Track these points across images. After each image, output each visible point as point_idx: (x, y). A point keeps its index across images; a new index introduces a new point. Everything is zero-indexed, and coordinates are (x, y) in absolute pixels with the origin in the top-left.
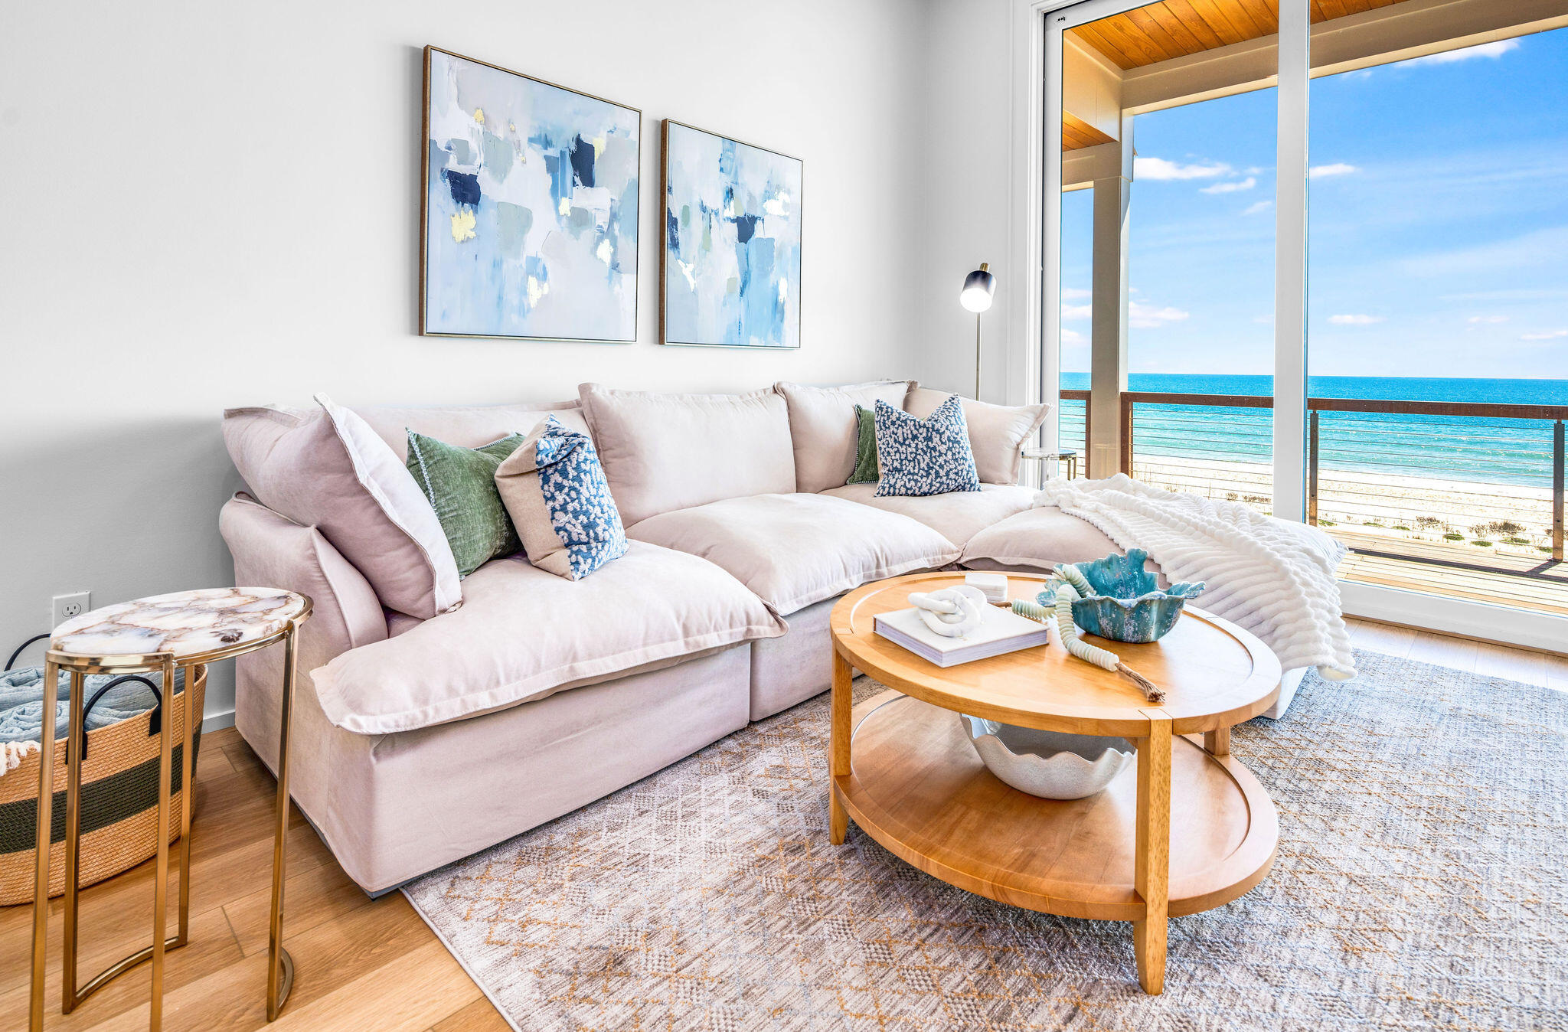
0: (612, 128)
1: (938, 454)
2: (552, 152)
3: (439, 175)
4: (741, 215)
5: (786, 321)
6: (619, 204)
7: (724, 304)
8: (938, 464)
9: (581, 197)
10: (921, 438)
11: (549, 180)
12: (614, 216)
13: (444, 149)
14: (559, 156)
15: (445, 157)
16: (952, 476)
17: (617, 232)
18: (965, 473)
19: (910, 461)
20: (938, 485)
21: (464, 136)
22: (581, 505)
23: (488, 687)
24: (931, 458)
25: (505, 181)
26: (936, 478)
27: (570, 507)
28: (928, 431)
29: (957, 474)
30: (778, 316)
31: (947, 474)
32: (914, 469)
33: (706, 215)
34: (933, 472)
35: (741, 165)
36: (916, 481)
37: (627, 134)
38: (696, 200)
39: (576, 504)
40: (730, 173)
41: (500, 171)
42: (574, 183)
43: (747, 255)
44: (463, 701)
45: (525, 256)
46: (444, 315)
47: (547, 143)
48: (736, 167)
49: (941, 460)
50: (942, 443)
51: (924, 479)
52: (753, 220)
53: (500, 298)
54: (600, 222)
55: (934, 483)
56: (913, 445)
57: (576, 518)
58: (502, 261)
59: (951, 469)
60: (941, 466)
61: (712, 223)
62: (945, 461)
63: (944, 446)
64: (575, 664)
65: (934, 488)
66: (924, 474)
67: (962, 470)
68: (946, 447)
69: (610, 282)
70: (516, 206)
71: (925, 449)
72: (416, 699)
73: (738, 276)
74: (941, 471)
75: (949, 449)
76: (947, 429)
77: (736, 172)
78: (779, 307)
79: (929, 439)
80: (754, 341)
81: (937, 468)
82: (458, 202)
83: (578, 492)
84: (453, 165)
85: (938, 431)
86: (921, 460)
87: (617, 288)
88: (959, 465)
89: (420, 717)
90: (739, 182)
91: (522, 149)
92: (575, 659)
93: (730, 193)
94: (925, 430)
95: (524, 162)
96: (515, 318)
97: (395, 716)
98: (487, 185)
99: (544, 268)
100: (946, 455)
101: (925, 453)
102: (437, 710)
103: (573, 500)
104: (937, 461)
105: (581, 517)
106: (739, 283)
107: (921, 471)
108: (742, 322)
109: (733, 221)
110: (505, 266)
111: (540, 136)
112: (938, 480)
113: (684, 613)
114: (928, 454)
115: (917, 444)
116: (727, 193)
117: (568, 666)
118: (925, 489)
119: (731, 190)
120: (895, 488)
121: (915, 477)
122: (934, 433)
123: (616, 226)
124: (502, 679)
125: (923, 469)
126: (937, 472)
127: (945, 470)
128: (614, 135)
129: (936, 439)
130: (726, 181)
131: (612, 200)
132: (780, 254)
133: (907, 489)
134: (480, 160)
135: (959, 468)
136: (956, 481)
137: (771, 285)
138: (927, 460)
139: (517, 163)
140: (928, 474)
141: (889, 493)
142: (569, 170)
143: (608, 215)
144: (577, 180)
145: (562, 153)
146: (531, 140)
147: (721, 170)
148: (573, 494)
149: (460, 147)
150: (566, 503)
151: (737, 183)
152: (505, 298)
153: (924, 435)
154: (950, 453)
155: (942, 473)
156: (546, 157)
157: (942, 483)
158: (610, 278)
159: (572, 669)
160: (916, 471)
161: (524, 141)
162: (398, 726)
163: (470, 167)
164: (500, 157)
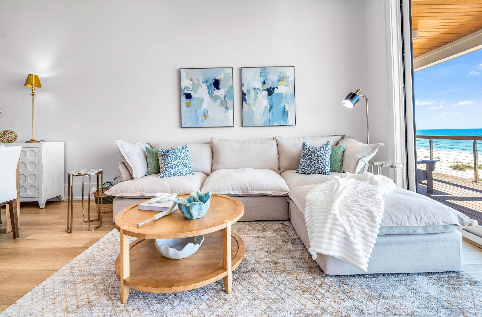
0: (224, 74)
1: (312, 160)
2: (208, 84)
3: (183, 94)
4: (269, 88)
5: (289, 117)
6: (227, 92)
7: (263, 114)
8: (312, 164)
9: (216, 93)
10: (309, 155)
11: (208, 90)
12: (226, 96)
13: (184, 89)
14: (210, 84)
15: (184, 90)
16: (316, 168)
17: (227, 99)
18: (321, 168)
19: (304, 162)
20: (311, 171)
21: (188, 85)
22: (166, 163)
23: (126, 192)
24: (310, 162)
25: (197, 93)
26: (311, 168)
27: (164, 163)
28: (311, 152)
29: (317, 168)
30: (285, 116)
31: (314, 168)
32: (305, 165)
33: (256, 90)
34: (310, 166)
35: (268, 74)
36: (305, 169)
37: (229, 74)
38: (252, 86)
39: (165, 163)
40: (264, 77)
41: (196, 91)
42: (214, 90)
43: (272, 99)
44: (122, 194)
45: (202, 109)
46: (185, 124)
47: (207, 82)
48: (266, 75)
49: (313, 163)
50: (315, 157)
51: (307, 169)
52: (274, 89)
53: (197, 119)
54: (222, 98)
55: (310, 170)
56: (306, 157)
57: (165, 166)
58: (197, 111)
59: (316, 166)
60: (313, 165)
61: (258, 92)
62: (314, 163)
63: (315, 158)
64: (144, 193)
65: (310, 172)
66: (307, 167)
67: (320, 167)
68: (316, 158)
69: (225, 112)
70: (200, 98)
71: (309, 158)
72: (115, 191)
73: (268, 106)
74: (312, 166)
75: (317, 159)
76: (318, 152)
77: (266, 76)
78: (286, 113)
79: (311, 155)
80: (275, 124)
81: (311, 165)
82: (187, 99)
83: (166, 160)
84: (186, 92)
85: (314, 153)
86: (307, 162)
87: (227, 113)
88: (319, 165)
89: (115, 194)
90: (268, 78)
91: (201, 85)
92: (144, 192)
93: (264, 83)
94: (310, 152)
95: (201, 87)
96: (201, 123)
97: (111, 193)
98: (193, 95)
99: (207, 111)
100: (315, 161)
101: (309, 160)
102: (118, 194)
103: (165, 162)
104: (312, 163)
105: (166, 166)
106: (269, 108)
107: (306, 166)
108: (270, 119)
109: (265, 90)
110: (198, 112)
111: (205, 81)
112: (311, 169)
113: (172, 188)
114: (310, 160)
115: (307, 157)
116: (263, 83)
117: (142, 193)
118: (307, 172)
119: (265, 82)
120: (299, 171)
121: (305, 168)
122: (313, 153)
123: (226, 98)
124: (129, 192)
125: (307, 165)
126: (311, 167)
127: (314, 166)
128: (225, 76)
129: (313, 155)
130: (263, 79)
131: (225, 92)
132: (285, 97)
133: (302, 171)
134: (191, 89)
135: (319, 166)
136: (317, 170)
137: (282, 107)
138: (309, 162)
139: (200, 88)
140: (308, 167)
141: (297, 172)
142: (213, 87)
143: (224, 95)
144: (215, 89)
145: (211, 83)
146: (203, 82)
147: (261, 76)
148: (165, 161)
149: (187, 88)
150: (163, 162)
151: (267, 79)
152: (198, 119)
153: (310, 154)
154: (317, 160)
155: (313, 167)
156: (207, 85)
157: (312, 170)
158: (225, 111)
159: (143, 193)
160: (305, 166)
161: (201, 83)
162: (112, 195)
163: (189, 91)
164: (196, 88)
